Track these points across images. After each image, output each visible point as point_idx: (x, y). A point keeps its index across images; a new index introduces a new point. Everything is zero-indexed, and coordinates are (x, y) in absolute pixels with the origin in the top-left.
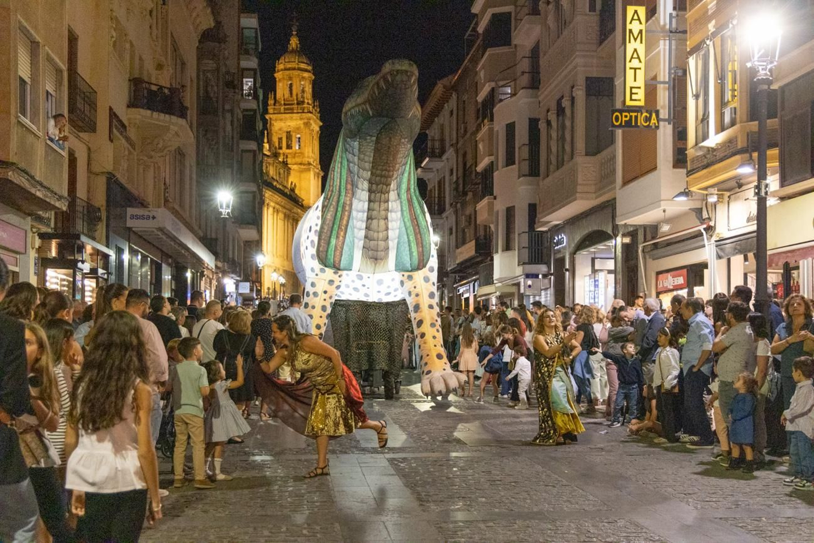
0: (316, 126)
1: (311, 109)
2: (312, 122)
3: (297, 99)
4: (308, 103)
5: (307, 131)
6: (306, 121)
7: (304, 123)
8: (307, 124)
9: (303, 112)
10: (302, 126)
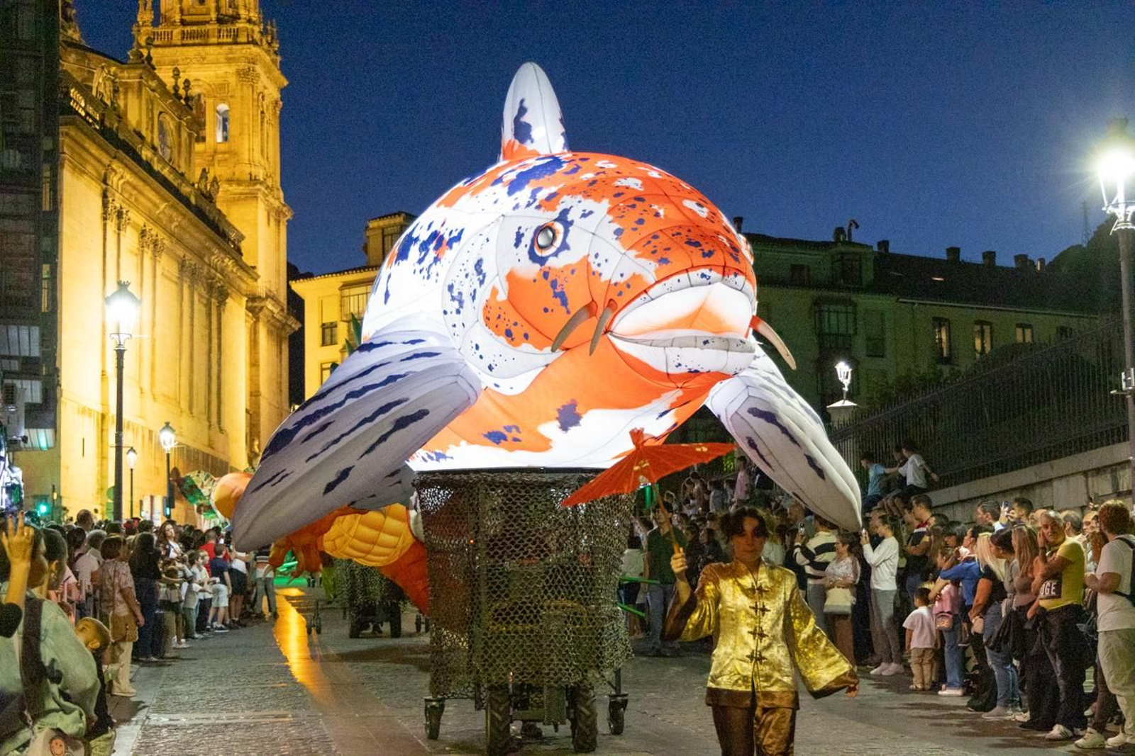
0: (270, 84)
1: (257, 36)
2: (258, 68)
3: (218, 9)
4: (249, 21)
5: (247, 91)
6: (243, 65)
7: (238, 73)
8: (246, 75)
9: (236, 43)
10: (233, 80)
